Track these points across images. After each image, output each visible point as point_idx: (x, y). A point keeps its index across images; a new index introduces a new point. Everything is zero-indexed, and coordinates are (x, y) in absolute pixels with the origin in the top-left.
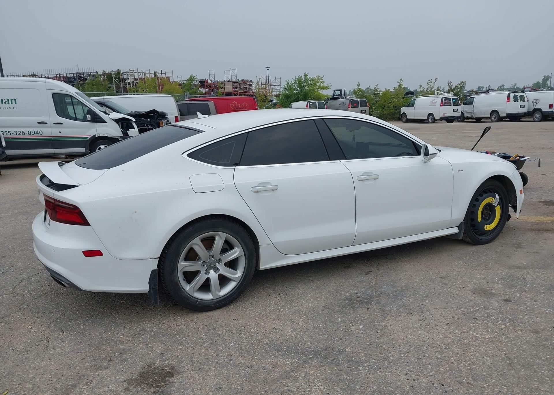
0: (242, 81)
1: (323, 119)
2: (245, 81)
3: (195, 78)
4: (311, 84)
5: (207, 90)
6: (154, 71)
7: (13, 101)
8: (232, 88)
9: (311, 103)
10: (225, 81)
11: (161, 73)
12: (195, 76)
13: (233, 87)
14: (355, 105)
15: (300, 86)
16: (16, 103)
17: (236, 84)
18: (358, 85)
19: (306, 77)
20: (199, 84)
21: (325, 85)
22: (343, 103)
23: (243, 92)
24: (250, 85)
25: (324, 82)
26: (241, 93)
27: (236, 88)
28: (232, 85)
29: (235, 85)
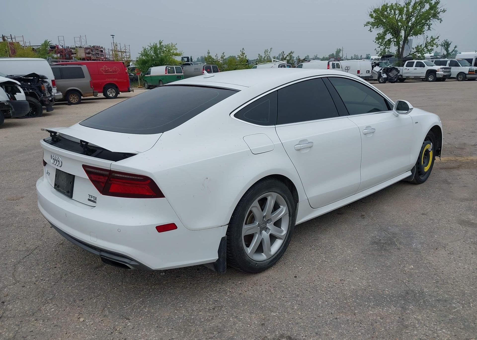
0: (94, 47)
1: (327, 77)
2: (96, 48)
3: (49, 43)
4: (165, 51)
5: (59, 55)
6: (2, 35)
8: (84, 54)
9: (169, 68)
10: (76, 47)
11: (10, 37)
12: (50, 42)
13: (85, 53)
14: (209, 70)
15: (155, 52)
17: (88, 50)
18: (208, 52)
19: (161, 44)
20: (50, 49)
21: (178, 52)
22: (197, 69)
23: (95, 57)
24: (102, 51)
25: (177, 49)
26: (94, 59)
27: (89, 53)
28: (84, 51)
29: (87, 51)
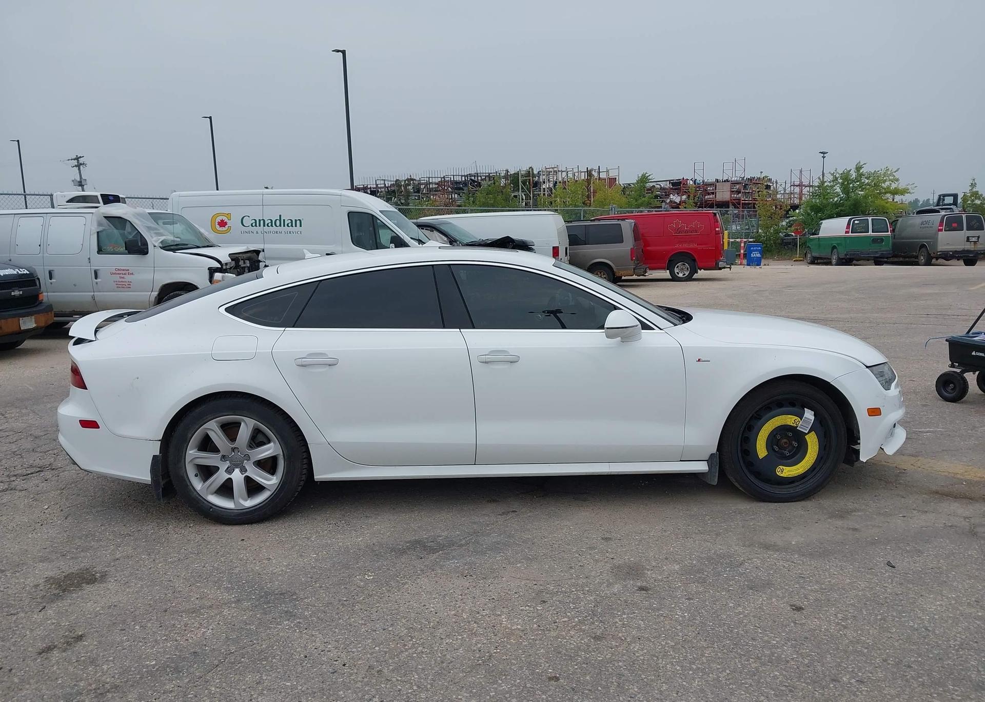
0: (751, 180)
2: (756, 181)
4: (868, 184)
5: (684, 197)
6: (587, 168)
7: (298, 222)
8: (729, 193)
9: (856, 222)
10: (717, 181)
11: (598, 171)
12: (650, 175)
13: (731, 191)
14: (955, 225)
15: (845, 190)
16: (301, 226)
17: (738, 187)
18: (972, 184)
19: (859, 171)
20: (671, 186)
21: (902, 185)
22: (927, 222)
23: (751, 199)
24: (768, 187)
25: (897, 180)
26: (747, 202)
27: (738, 192)
28: (729, 188)
29: (735, 187)
